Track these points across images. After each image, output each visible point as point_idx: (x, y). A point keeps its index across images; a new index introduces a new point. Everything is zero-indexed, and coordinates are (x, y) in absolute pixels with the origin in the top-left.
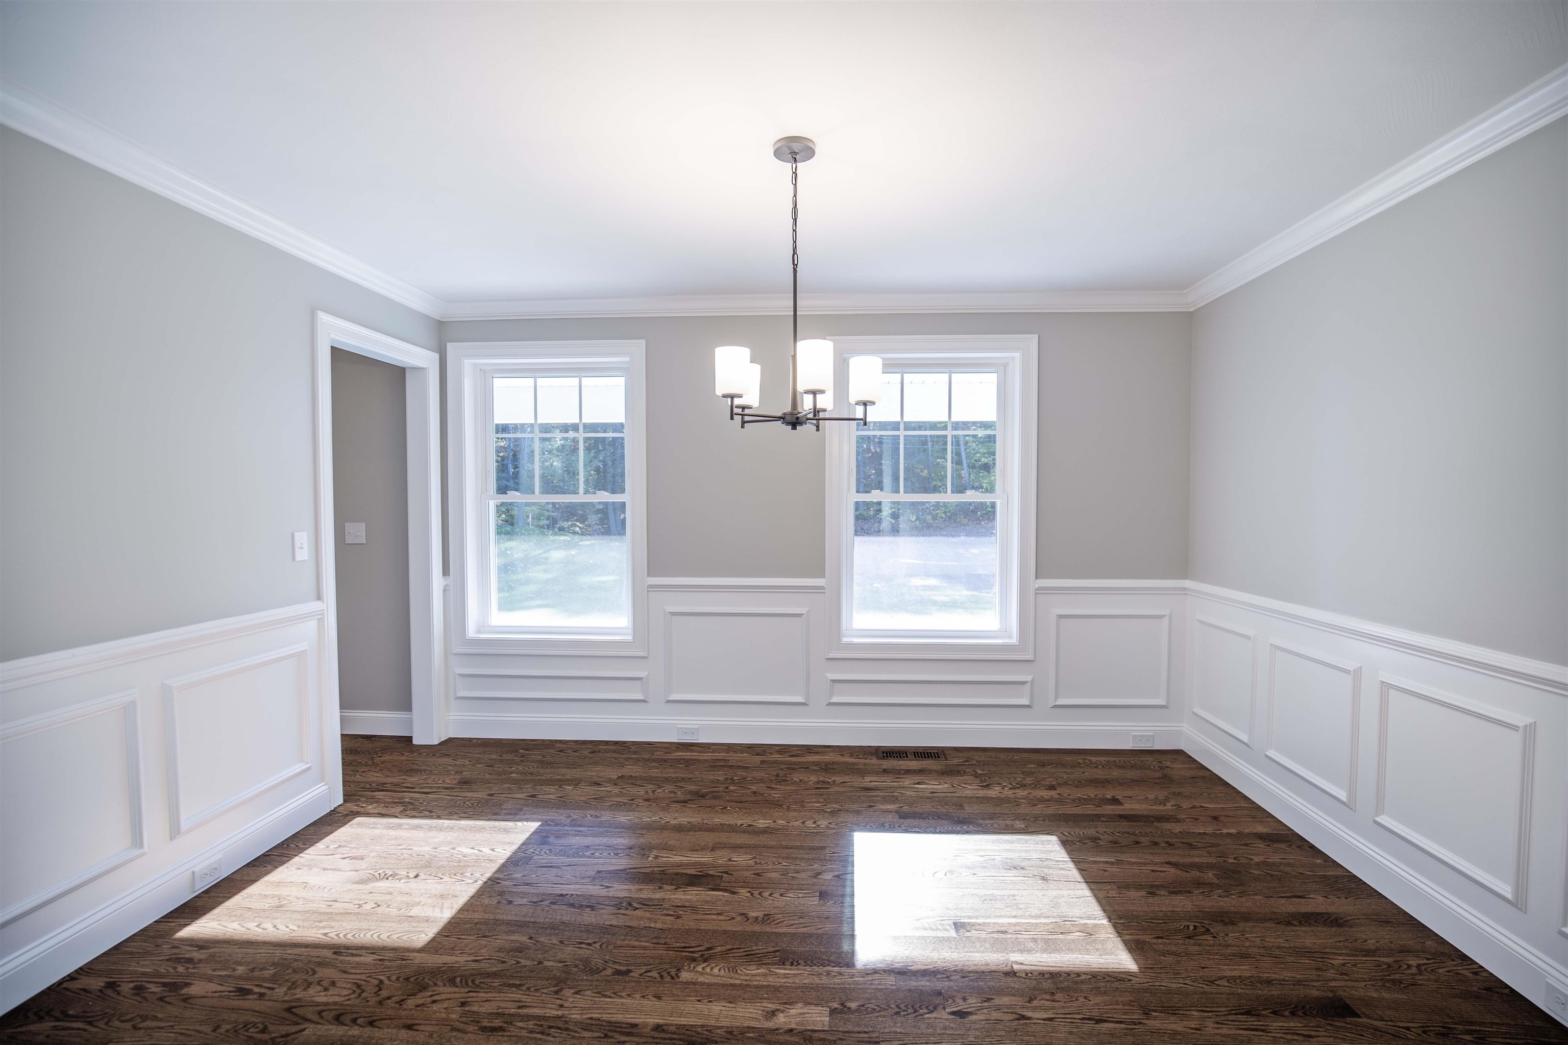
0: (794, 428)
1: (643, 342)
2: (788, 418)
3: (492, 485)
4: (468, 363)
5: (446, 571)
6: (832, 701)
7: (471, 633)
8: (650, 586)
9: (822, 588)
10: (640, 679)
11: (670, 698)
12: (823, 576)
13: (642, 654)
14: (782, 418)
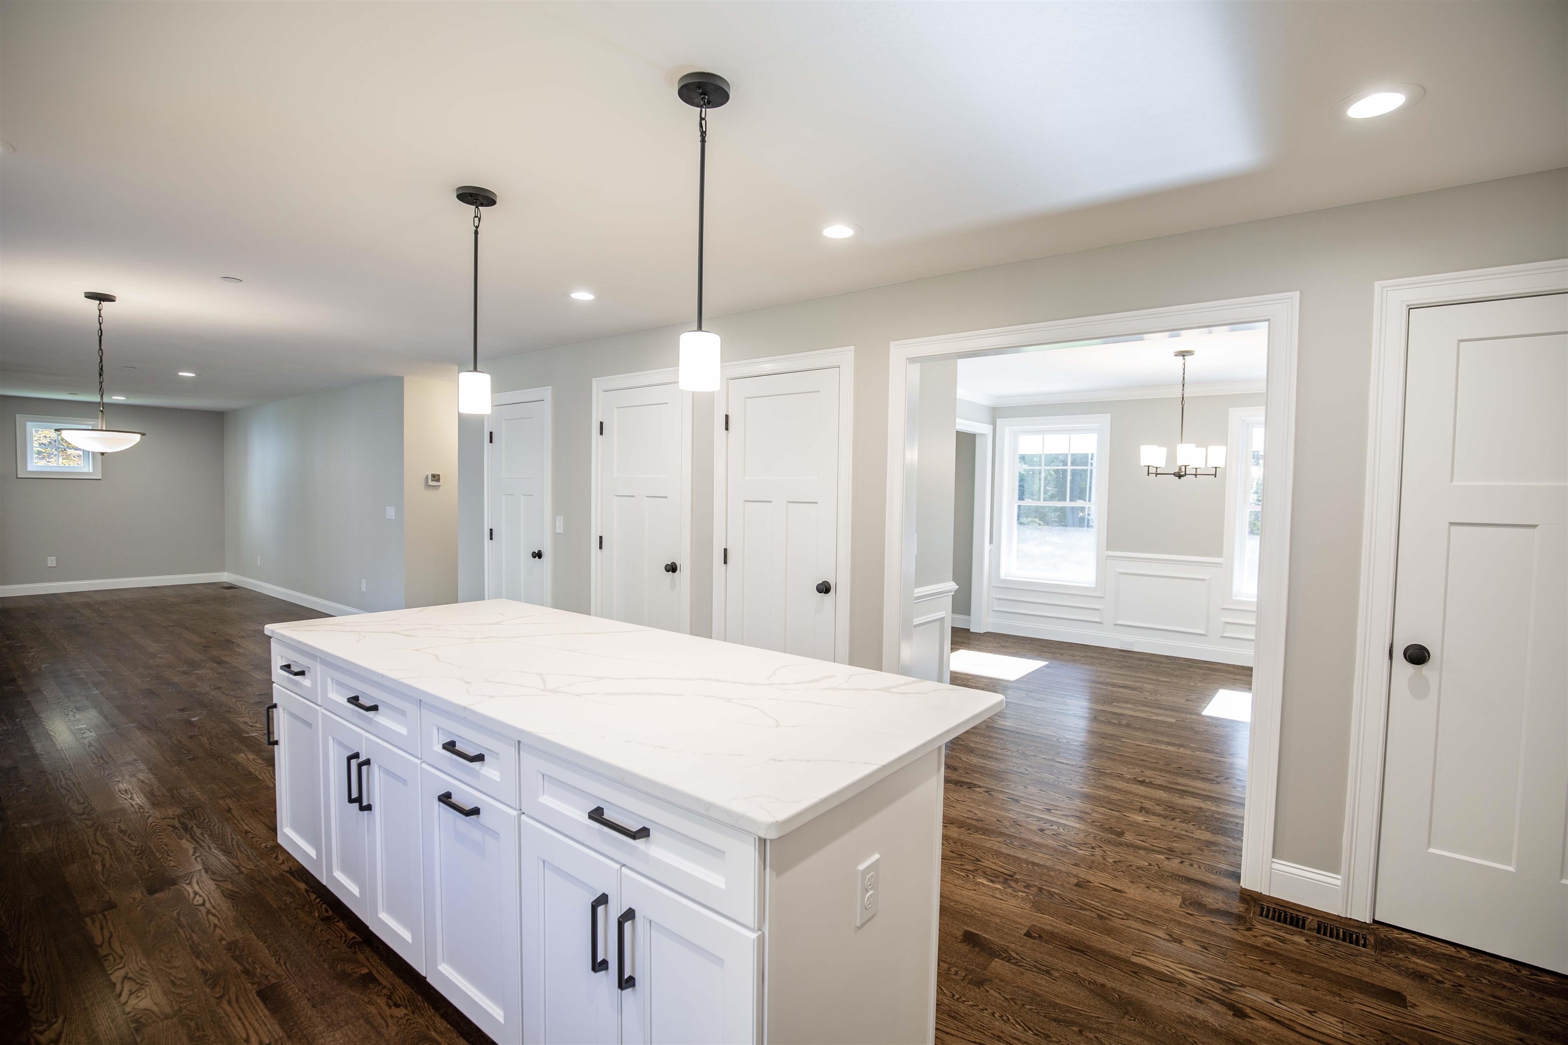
0: (1180, 478)
1: (1109, 415)
2: (1176, 474)
3: (1016, 496)
4: (1007, 429)
5: (991, 542)
6: (1224, 635)
7: (1002, 576)
8: (1107, 556)
9: (1220, 564)
10: (1099, 610)
11: (1117, 623)
12: (1221, 556)
13: (1101, 595)
14: (1174, 474)
